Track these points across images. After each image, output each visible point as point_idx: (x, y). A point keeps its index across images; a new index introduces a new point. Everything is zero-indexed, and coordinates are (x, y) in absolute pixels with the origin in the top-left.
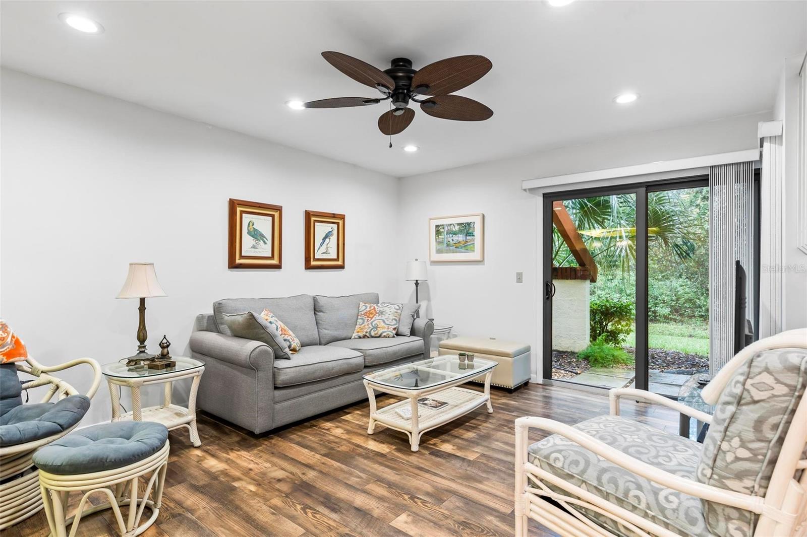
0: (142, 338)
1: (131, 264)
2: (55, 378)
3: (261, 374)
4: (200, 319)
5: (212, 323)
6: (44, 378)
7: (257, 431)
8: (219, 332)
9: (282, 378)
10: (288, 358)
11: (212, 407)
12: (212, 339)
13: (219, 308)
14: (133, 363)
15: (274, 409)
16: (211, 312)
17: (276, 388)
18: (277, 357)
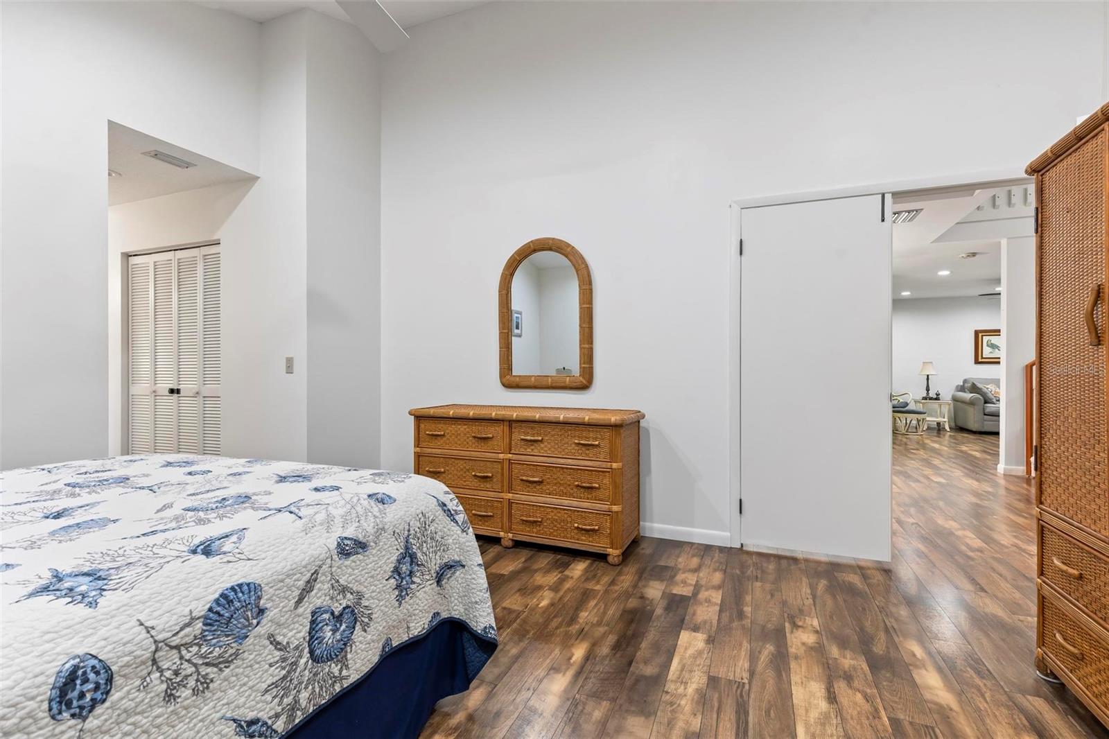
0: (928, 390)
1: (924, 363)
2: (898, 398)
3: (976, 407)
4: (957, 386)
5: (962, 389)
6: (895, 398)
7: (974, 430)
8: (965, 392)
9: (987, 410)
10: (994, 404)
11: (961, 424)
12: (961, 394)
13: (965, 381)
14: (925, 398)
15: (983, 424)
16: (962, 384)
17: (985, 414)
18: (986, 402)
